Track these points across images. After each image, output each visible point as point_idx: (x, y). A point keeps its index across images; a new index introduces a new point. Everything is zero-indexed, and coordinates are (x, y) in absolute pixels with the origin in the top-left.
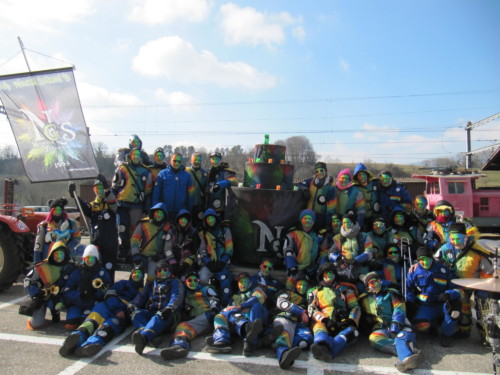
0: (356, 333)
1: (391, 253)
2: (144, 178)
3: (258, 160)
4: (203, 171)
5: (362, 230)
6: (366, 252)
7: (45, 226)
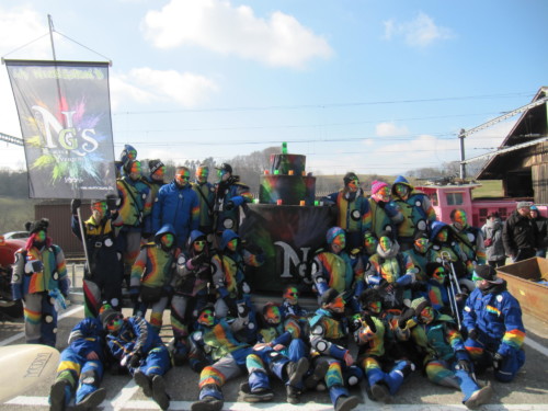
0: (413, 367)
1: (438, 274)
2: (144, 196)
3: (276, 172)
4: (209, 186)
5: (401, 250)
6: (408, 273)
7: (24, 254)
